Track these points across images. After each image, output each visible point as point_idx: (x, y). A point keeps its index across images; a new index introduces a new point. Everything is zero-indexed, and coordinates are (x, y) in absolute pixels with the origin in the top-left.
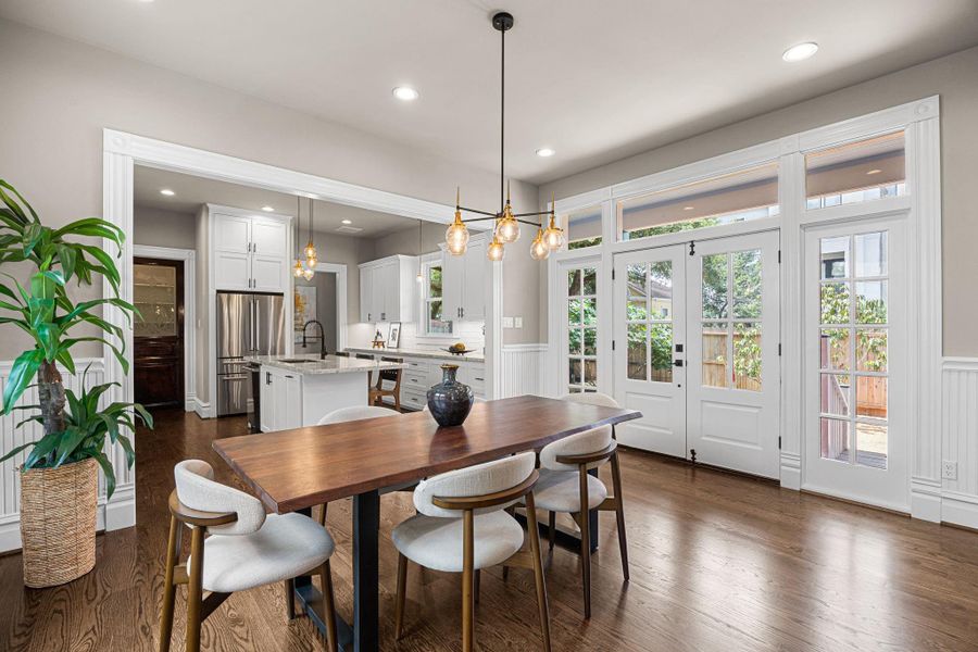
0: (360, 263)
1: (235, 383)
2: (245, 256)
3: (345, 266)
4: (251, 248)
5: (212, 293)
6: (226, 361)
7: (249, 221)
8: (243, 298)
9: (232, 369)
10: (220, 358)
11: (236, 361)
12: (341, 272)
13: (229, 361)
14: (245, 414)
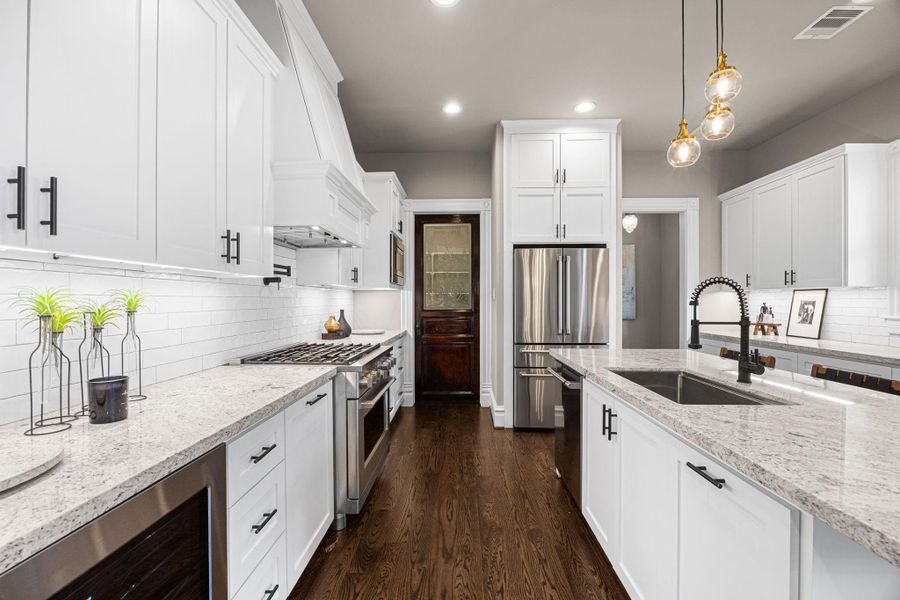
0: (718, 194)
1: (538, 382)
2: (551, 191)
3: (696, 201)
4: (560, 177)
5: (508, 250)
6: (524, 350)
7: (556, 137)
8: (548, 254)
9: (534, 360)
10: (519, 343)
11: (538, 349)
12: (689, 210)
13: (530, 349)
14: (551, 431)
